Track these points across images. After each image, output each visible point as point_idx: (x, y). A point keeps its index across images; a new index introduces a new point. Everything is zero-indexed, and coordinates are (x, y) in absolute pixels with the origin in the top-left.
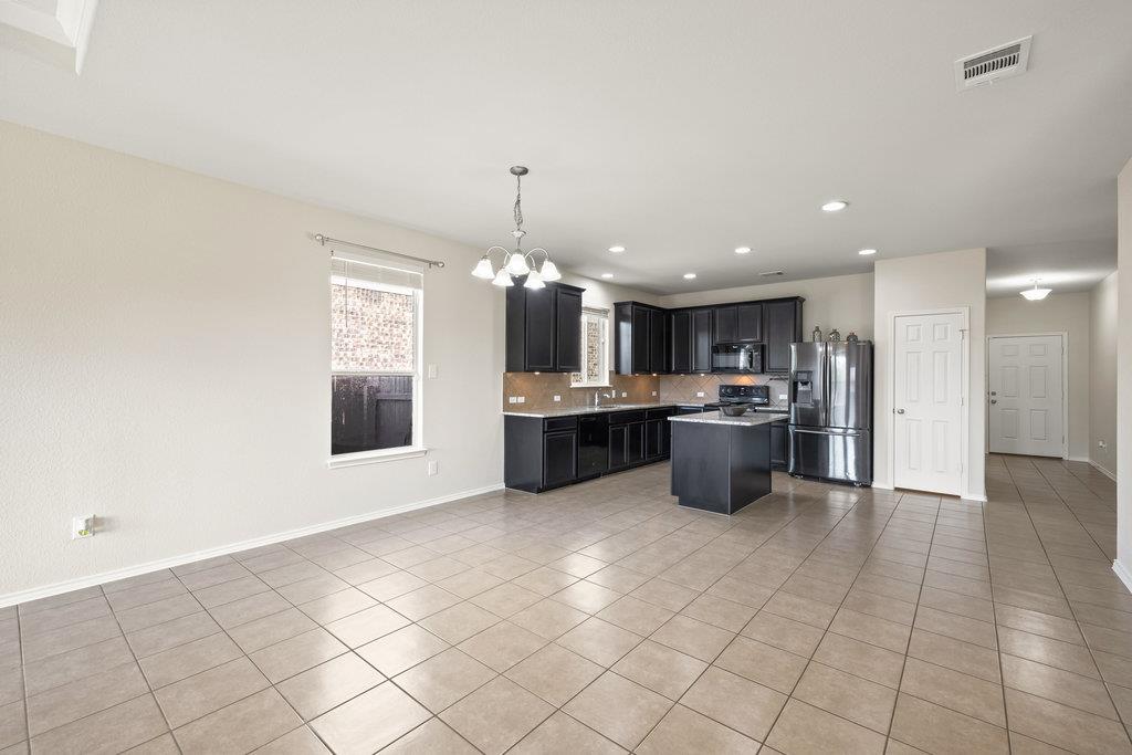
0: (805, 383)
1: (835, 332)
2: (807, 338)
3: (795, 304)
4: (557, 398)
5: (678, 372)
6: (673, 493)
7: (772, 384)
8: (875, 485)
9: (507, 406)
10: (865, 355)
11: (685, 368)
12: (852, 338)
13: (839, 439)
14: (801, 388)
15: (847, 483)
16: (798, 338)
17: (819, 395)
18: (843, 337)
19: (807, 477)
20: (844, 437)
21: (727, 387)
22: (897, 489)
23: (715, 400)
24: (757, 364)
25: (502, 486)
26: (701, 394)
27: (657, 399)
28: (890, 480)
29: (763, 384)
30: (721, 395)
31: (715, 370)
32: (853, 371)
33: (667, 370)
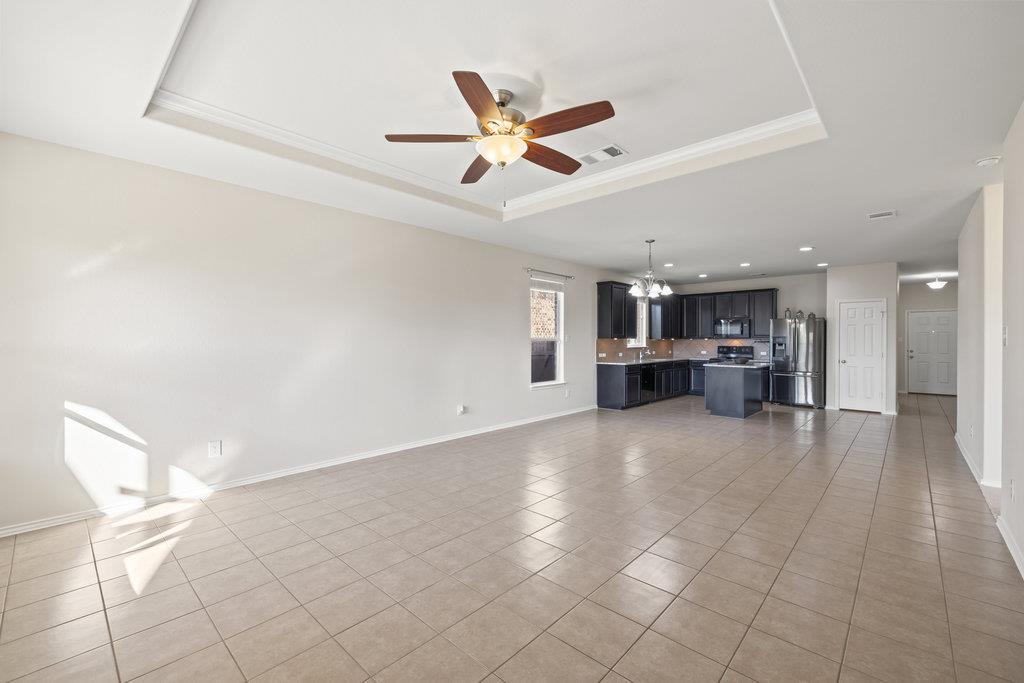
0: (781, 345)
1: (800, 312)
2: (781, 315)
3: (772, 293)
4: (621, 354)
5: (688, 337)
6: (707, 408)
7: (755, 345)
8: (827, 408)
9: (599, 359)
10: (820, 328)
11: (693, 334)
12: (812, 317)
13: (802, 380)
14: (778, 347)
15: (807, 407)
16: (774, 315)
17: (790, 352)
18: (806, 316)
19: (782, 404)
20: (805, 378)
21: (723, 347)
22: (841, 410)
23: (715, 355)
24: (746, 331)
25: (596, 407)
26: (704, 352)
27: (671, 356)
28: (837, 404)
29: (749, 345)
30: (719, 352)
31: (716, 336)
32: (811, 335)
33: (680, 336)
